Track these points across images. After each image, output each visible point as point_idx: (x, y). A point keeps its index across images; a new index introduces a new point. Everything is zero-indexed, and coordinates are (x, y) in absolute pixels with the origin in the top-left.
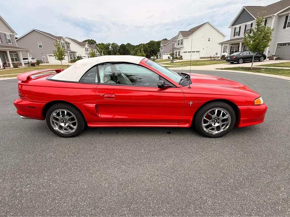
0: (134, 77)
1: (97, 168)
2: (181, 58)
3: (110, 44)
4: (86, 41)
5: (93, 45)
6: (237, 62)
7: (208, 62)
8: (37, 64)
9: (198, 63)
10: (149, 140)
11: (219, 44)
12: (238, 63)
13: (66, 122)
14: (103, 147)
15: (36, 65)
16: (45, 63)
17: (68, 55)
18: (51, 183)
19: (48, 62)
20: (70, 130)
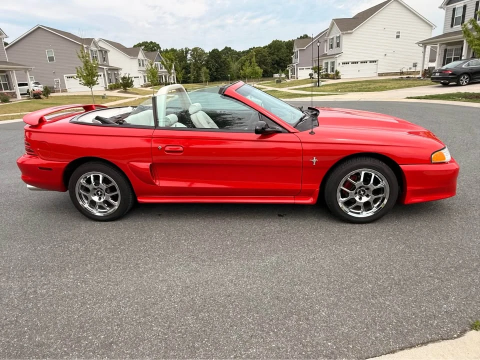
0: (228, 116)
1: (150, 266)
2: (337, 76)
3: (189, 50)
4: (140, 45)
5: (155, 52)
6: (454, 83)
7: (393, 84)
8: (44, 95)
9: (372, 86)
10: (242, 226)
11: (418, 43)
12: (458, 85)
13: (101, 195)
14: (161, 236)
15: (42, 96)
16: (58, 91)
17: (104, 75)
18: (79, 284)
19: (65, 91)
20: (108, 208)
